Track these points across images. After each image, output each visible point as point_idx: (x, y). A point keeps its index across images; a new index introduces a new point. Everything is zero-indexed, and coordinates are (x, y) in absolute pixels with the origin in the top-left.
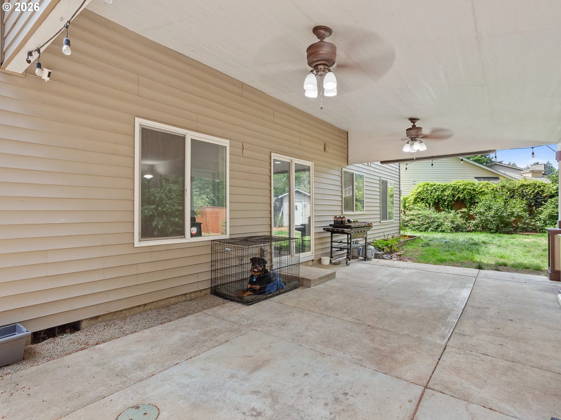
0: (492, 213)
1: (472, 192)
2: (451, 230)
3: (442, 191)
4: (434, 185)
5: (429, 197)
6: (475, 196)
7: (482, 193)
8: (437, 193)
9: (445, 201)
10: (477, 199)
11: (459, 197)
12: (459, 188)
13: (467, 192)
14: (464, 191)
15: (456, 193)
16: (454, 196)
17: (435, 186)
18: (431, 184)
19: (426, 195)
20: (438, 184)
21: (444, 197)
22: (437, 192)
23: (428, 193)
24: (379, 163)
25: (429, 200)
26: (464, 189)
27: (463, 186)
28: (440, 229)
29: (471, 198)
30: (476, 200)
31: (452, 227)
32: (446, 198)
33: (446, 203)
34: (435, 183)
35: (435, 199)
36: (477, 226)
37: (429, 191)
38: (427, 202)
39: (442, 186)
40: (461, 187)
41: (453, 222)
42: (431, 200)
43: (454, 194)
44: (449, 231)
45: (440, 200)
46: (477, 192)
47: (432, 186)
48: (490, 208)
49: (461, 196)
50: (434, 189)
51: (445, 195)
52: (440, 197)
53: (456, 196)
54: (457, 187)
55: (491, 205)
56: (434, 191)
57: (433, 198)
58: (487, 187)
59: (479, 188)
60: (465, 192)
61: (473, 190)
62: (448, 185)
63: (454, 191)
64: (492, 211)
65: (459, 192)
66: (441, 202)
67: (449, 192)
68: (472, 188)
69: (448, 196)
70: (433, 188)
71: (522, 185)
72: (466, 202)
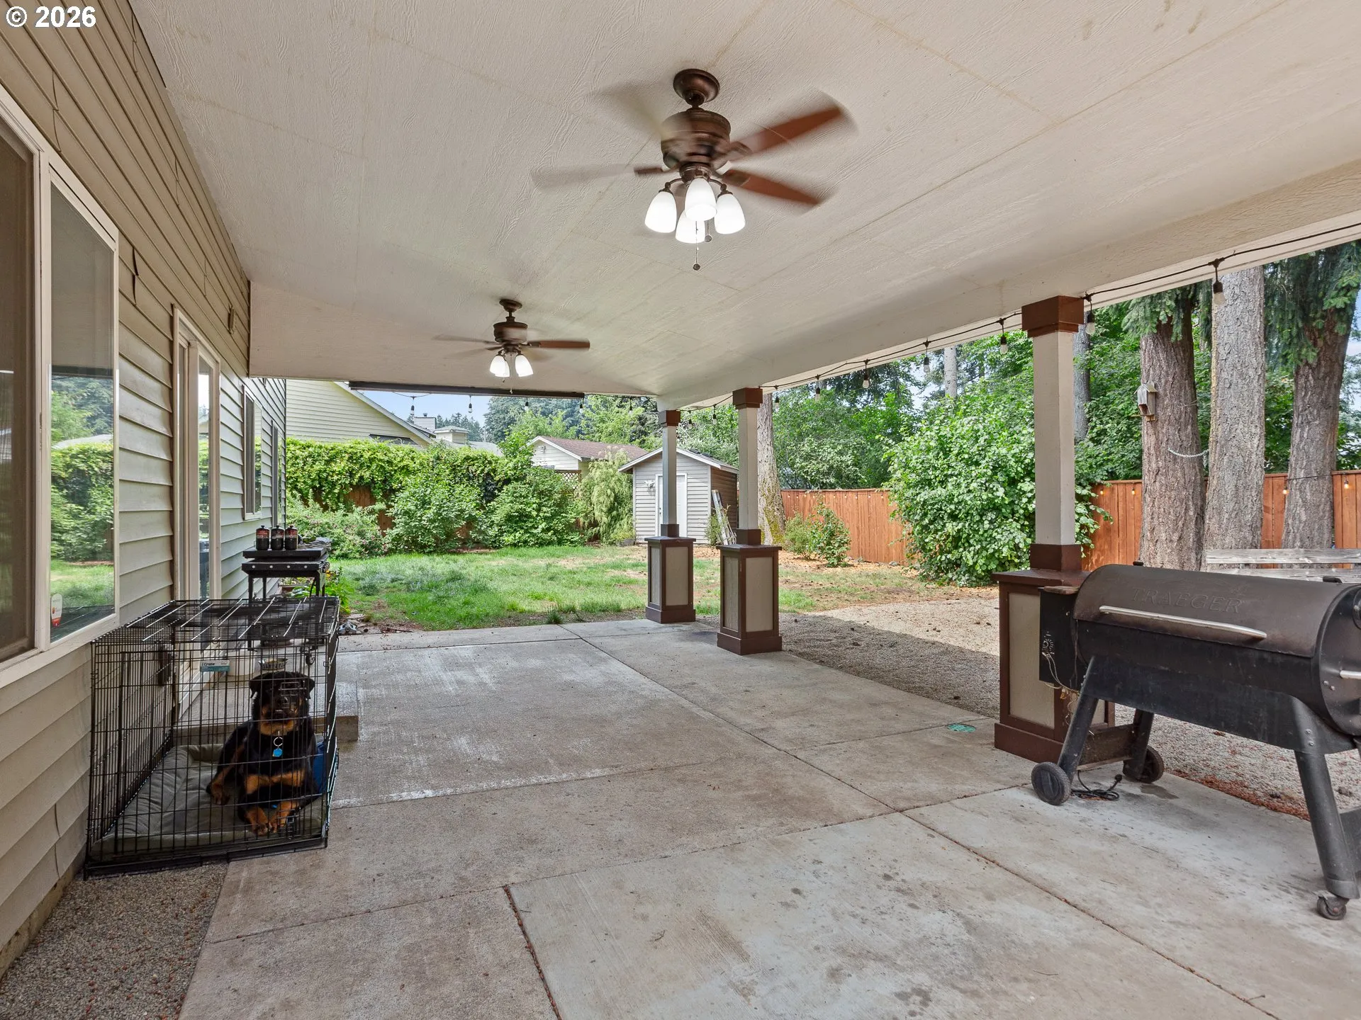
0: (430, 513)
1: (386, 466)
2: (360, 553)
3: (328, 462)
4: (309, 447)
5: (299, 474)
6: (392, 476)
7: (406, 470)
8: (318, 466)
9: (333, 485)
10: (395, 483)
11: (361, 478)
12: (362, 456)
13: (377, 466)
14: (371, 463)
15: (356, 467)
16: (351, 475)
17: (311, 449)
18: (302, 443)
19: (293, 469)
20: (318, 444)
21: (332, 476)
22: (317, 463)
23: (298, 464)
24: (344, 385)
25: (299, 482)
26: (371, 460)
27: (370, 453)
28: (337, 552)
29: (384, 481)
30: (395, 486)
31: (362, 546)
32: (335, 478)
33: (336, 491)
34: (310, 441)
35: (313, 480)
36: (398, 538)
37: (298, 461)
38: (295, 488)
39: (327, 449)
40: (367, 455)
41: (361, 534)
42: (304, 482)
43: (353, 470)
44: (357, 555)
45: (324, 484)
46: (396, 468)
47: (304, 448)
48: (424, 503)
49: (367, 475)
50: (310, 456)
51: (333, 472)
52: (325, 475)
53: (355, 474)
54: (359, 455)
55: (425, 495)
56: (310, 460)
57: (309, 476)
58: (413, 459)
59: (399, 459)
60: (374, 466)
61: (388, 462)
62: (340, 448)
63: (352, 463)
64: (430, 508)
65: (362, 465)
66: (326, 488)
67: (343, 465)
68: (386, 458)
69: (340, 473)
70: (306, 453)
71: (467, 458)
72: (375, 488)
